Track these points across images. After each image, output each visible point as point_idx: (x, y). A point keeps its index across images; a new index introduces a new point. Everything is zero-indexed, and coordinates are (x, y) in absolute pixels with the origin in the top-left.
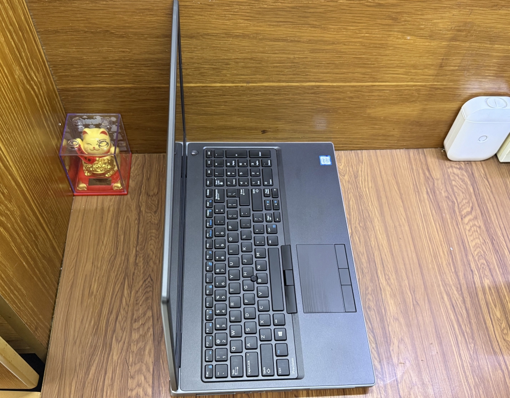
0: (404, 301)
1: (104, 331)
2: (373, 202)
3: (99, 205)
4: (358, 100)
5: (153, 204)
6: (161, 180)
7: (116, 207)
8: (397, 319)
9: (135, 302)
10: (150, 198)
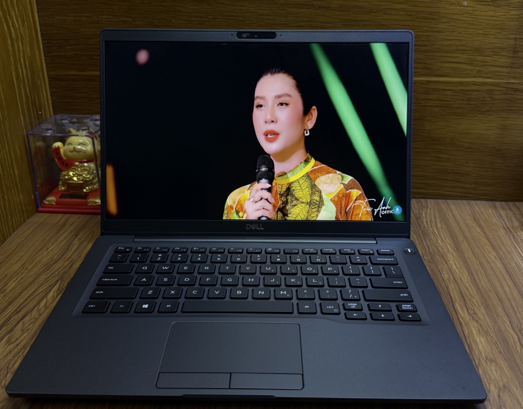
2: (444, 239)
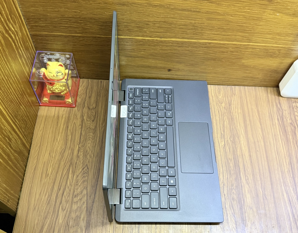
0: (257, 196)
1: (54, 202)
3: (56, 113)
4: (237, 54)
5: (92, 115)
6: (98, 98)
7: (67, 116)
8: (251, 208)
9: (76, 183)
10: (90, 110)
